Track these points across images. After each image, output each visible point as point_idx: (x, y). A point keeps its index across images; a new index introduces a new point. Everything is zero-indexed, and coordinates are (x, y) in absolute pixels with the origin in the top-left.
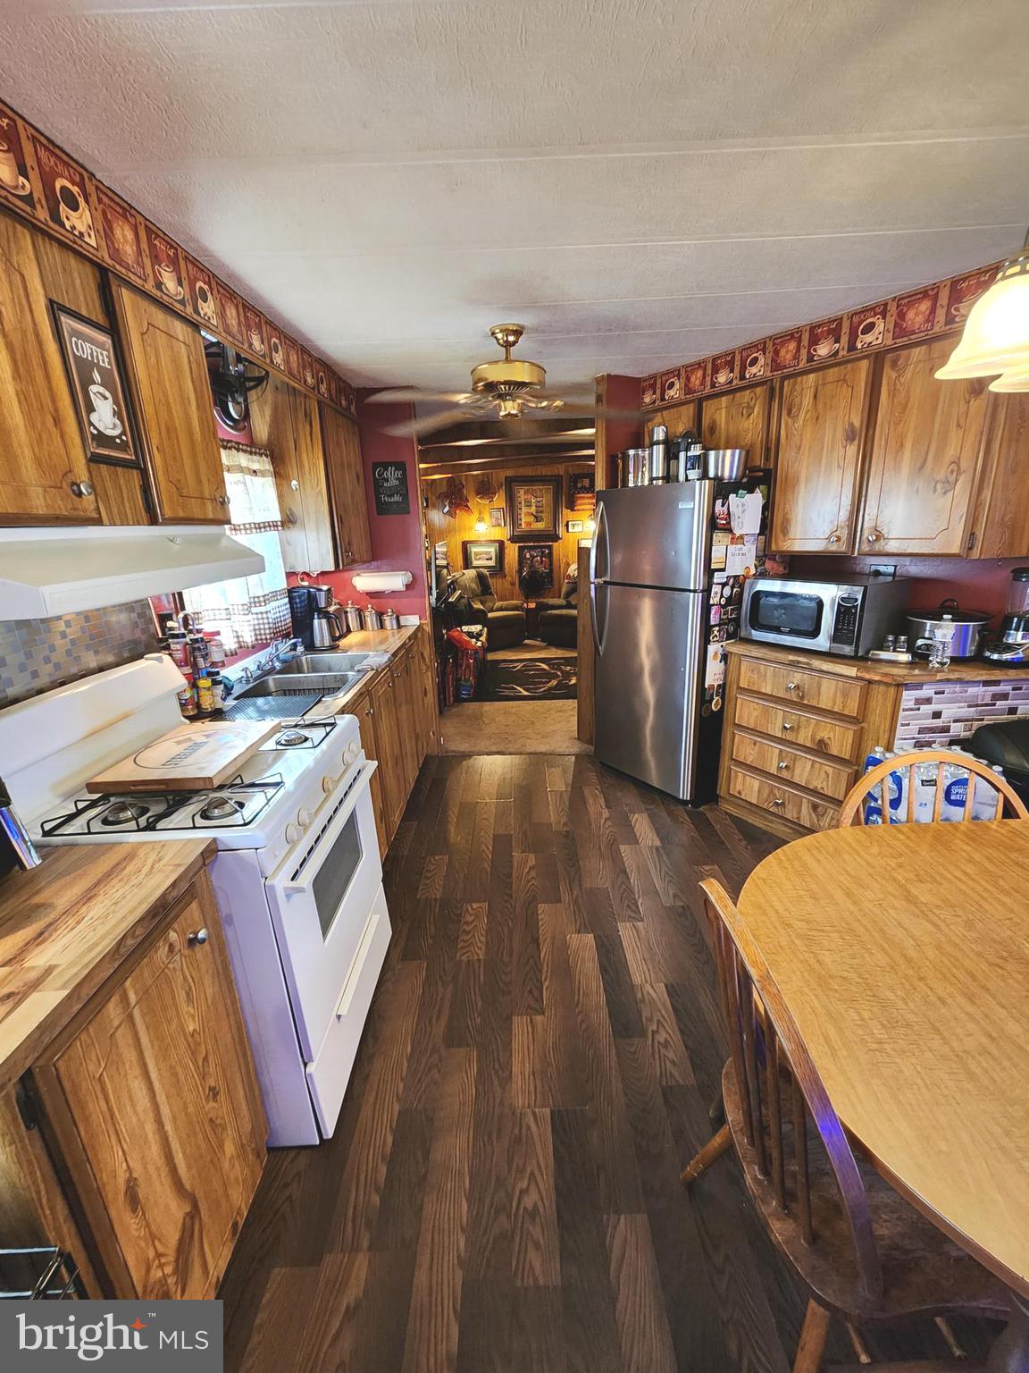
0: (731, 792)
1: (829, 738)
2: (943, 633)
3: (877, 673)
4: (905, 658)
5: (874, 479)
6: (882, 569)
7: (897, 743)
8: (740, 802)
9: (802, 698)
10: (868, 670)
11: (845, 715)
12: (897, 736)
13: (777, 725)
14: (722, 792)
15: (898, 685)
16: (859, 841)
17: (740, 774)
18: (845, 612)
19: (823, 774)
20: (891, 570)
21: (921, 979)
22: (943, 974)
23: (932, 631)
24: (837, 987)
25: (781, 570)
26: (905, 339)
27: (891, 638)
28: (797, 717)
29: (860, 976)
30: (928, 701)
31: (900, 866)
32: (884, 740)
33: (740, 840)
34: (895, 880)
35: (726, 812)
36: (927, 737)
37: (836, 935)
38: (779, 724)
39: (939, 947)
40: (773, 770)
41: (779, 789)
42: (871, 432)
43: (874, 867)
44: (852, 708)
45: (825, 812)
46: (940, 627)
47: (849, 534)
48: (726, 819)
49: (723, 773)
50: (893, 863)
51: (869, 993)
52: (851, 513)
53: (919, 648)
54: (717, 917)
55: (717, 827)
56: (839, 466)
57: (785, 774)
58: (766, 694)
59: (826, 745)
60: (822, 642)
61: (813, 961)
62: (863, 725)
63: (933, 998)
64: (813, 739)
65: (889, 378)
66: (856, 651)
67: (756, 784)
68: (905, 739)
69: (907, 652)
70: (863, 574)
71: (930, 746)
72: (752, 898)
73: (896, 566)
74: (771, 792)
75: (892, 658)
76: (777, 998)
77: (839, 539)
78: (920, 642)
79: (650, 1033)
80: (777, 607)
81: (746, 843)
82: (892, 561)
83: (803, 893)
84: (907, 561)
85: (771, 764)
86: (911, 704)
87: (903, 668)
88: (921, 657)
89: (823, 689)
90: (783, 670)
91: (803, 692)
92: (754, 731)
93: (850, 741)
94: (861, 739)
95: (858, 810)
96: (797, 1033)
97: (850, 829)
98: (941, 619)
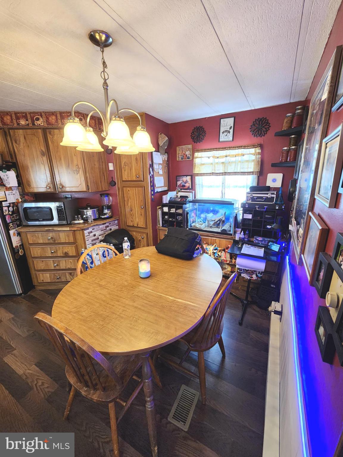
0: (39, 282)
1: (68, 251)
2: (89, 213)
3: (75, 228)
4: (82, 221)
5: (55, 169)
6: (67, 196)
7: (87, 246)
8: (44, 284)
9: (55, 241)
10: (72, 227)
11: (70, 243)
12: (87, 244)
13: (49, 253)
14: (35, 283)
15: (82, 230)
16: (84, 277)
17: (41, 274)
18: (59, 211)
19: (70, 263)
20: (70, 196)
21: (108, 304)
22: (111, 299)
23: (86, 213)
24: (89, 319)
25: (32, 199)
26: (51, 126)
27: (76, 217)
28: (55, 248)
29: (94, 312)
30: (91, 232)
31: (96, 279)
32: (84, 247)
33: (49, 297)
34: (96, 283)
35: (39, 290)
36: (94, 242)
37: (85, 306)
38: (50, 252)
39: (109, 294)
40: (53, 268)
41: (57, 273)
42: (49, 154)
43: (90, 282)
44: (72, 240)
45: (74, 274)
46: (88, 211)
47: (53, 186)
48: (41, 292)
49: (33, 276)
50: (94, 279)
51: (97, 315)
52: (51, 179)
53: (85, 218)
54: (45, 323)
55: (38, 297)
56: (42, 163)
57: (57, 268)
58: (41, 243)
59: (67, 253)
60: (56, 221)
61: (80, 317)
62: (77, 244)
63: (111, 306)
64: (63, 253)
65: (50, 137)
66: (67, 222)
67: (48, 275)
68: (89, 244)
69: (82, 220)
70: (62, 198)
71: (96, 244)
72: (56, 311)
73: (71, 195)
74: (55, 275)
75: (79, 222)
76: (72, 333)
77: (50, 188)
78: (84, 216)
79: (34, 386)
80: (35, 212)
81: (51, 296)
82: (69, 194)
83: (72, 300)
84: (74, 193)
85: (51, 266)
86: (87, 234)
87: (83, 224)
88: (86, 220)
89: (61, 237)
90: (45, 233)
91: (54, 239)
92: (41, 257)
93: (74, 250)
94: (77, 248)
95: (81, 269)
96: (80, 338)
97: (81, 275)
98: (87, 209)
